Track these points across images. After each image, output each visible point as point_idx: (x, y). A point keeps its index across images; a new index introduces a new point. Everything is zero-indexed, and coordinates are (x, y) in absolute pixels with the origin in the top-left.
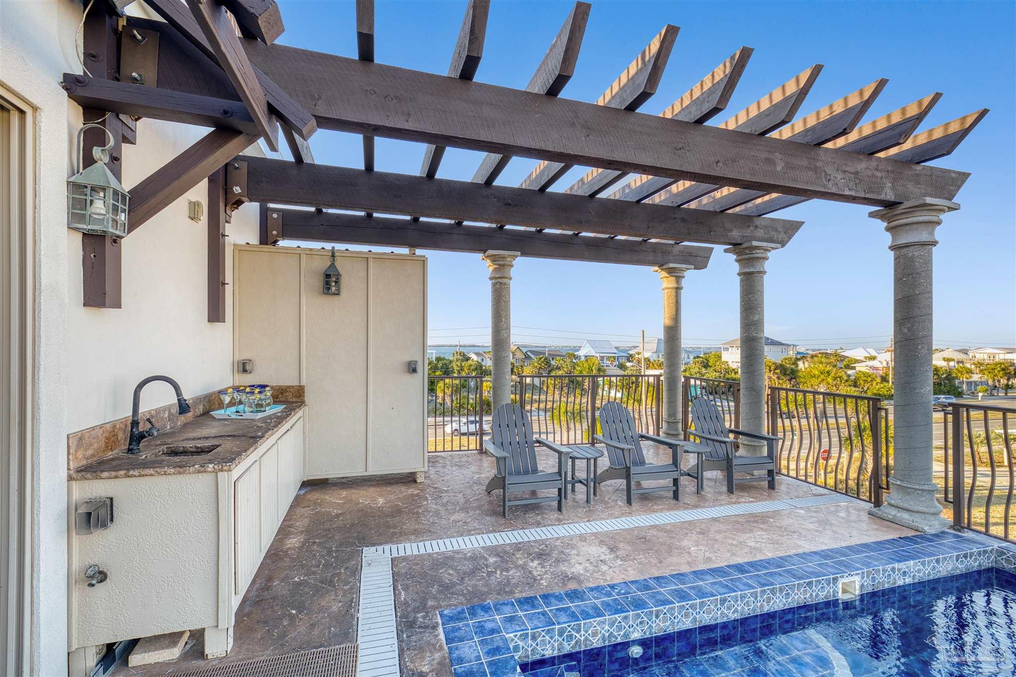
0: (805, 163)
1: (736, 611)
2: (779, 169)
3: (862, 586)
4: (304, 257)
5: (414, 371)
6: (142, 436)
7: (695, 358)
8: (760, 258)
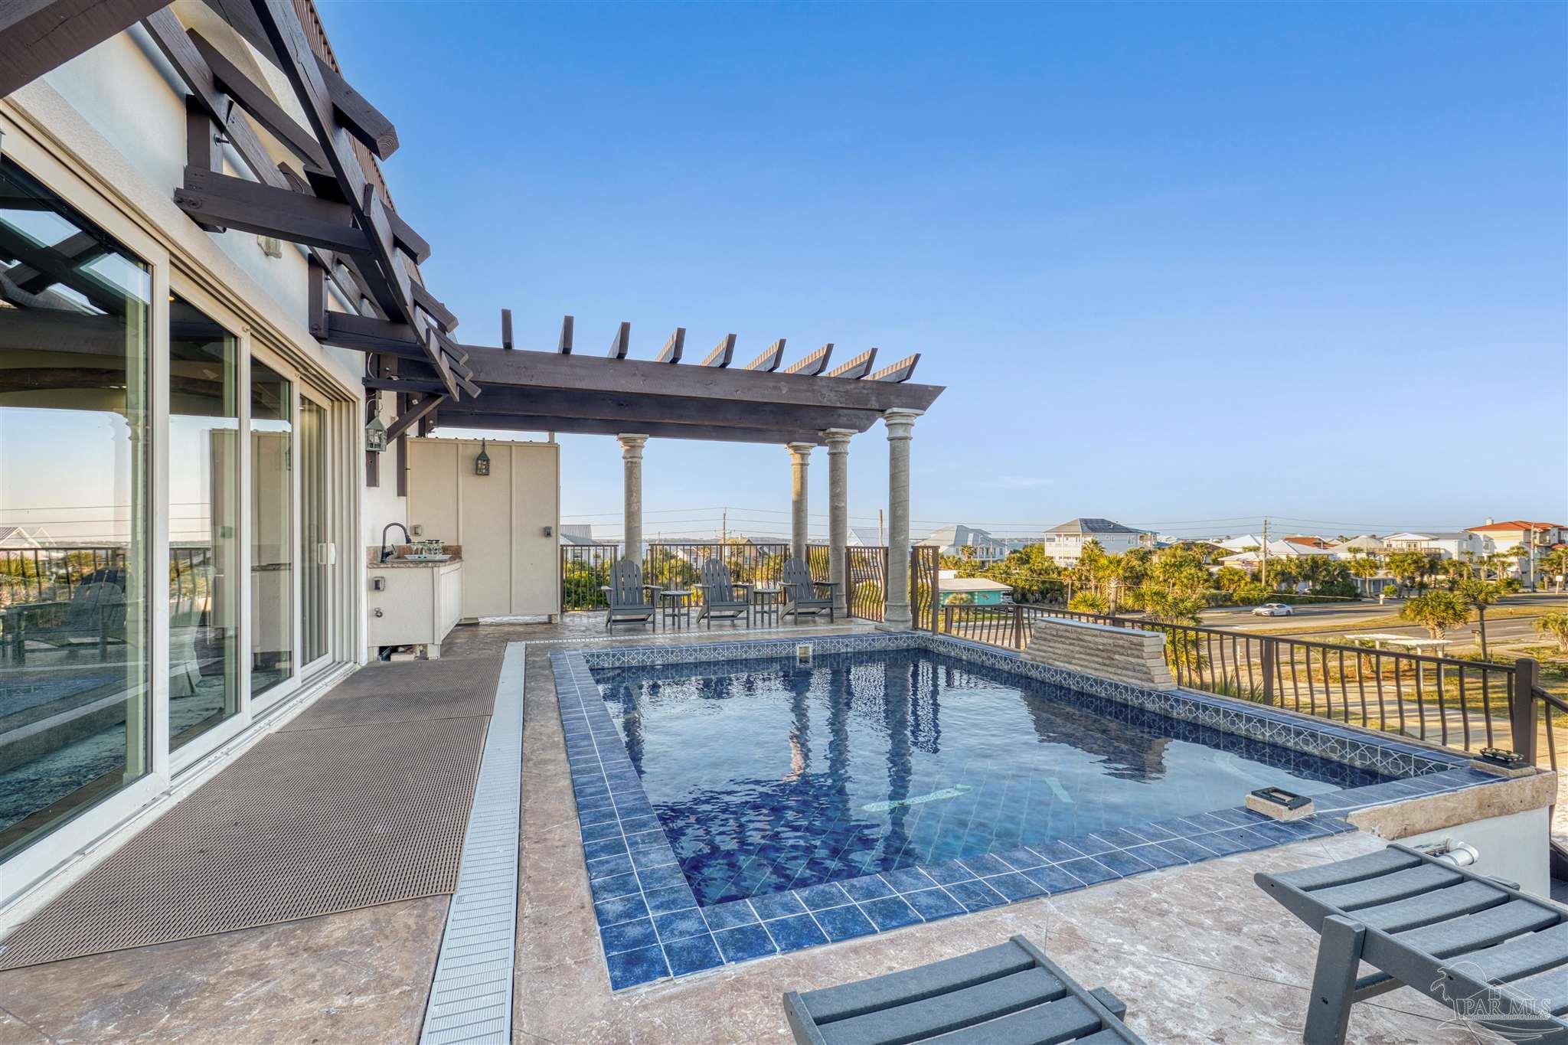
0: (805, 387)
1: (723, 656)
2: (784, 392)
3: (814, 650)
4: (460, 446)
5: (549, 534)
6: (388, 554)
7: (1011, 552)
8: (843, 442)
